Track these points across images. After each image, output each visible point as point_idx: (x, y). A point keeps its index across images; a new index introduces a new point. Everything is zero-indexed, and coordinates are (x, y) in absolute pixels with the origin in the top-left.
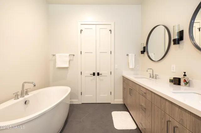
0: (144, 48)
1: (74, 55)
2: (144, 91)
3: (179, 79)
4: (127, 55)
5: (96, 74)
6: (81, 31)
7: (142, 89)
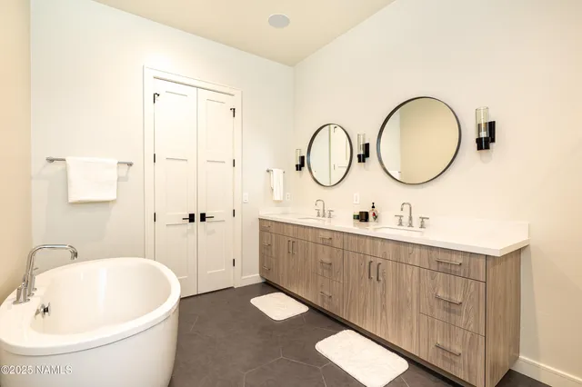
0: (302, 158)
1: (130, 165)
2: (328, 235)
3: (367, 214)
4: (268, 171)
5: (197, 218)
6: (156, 95)
7: (322, 234)
